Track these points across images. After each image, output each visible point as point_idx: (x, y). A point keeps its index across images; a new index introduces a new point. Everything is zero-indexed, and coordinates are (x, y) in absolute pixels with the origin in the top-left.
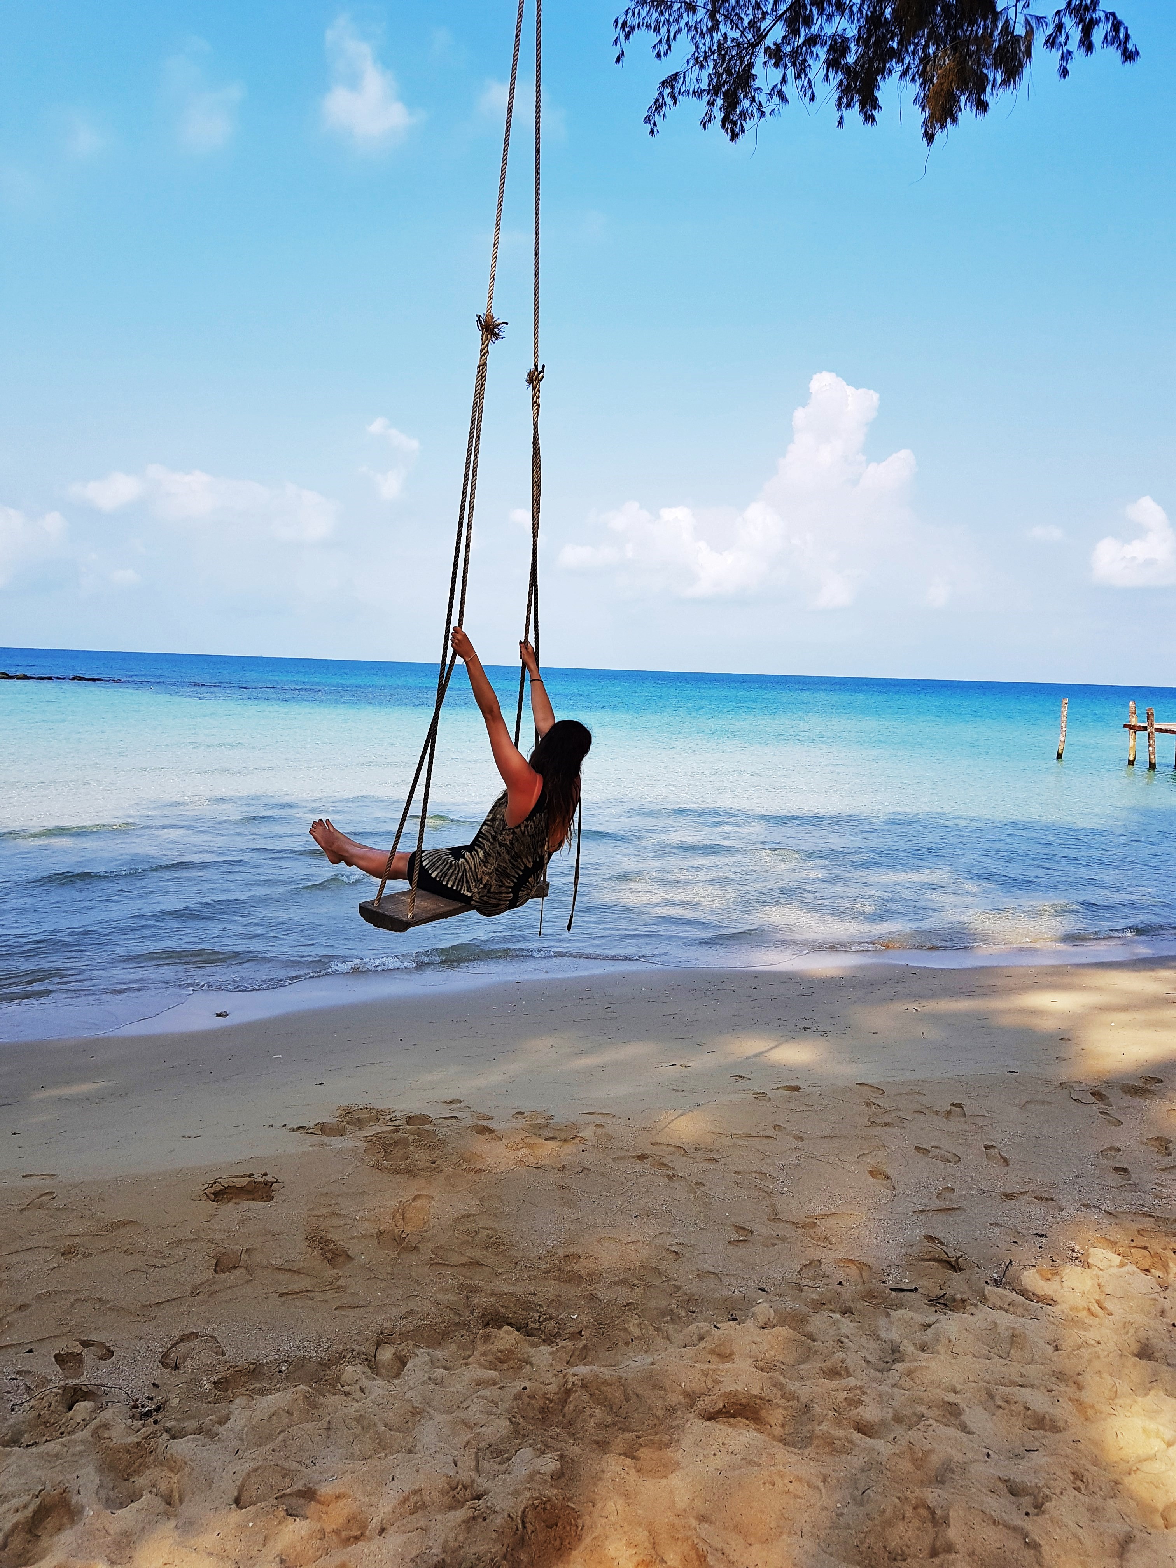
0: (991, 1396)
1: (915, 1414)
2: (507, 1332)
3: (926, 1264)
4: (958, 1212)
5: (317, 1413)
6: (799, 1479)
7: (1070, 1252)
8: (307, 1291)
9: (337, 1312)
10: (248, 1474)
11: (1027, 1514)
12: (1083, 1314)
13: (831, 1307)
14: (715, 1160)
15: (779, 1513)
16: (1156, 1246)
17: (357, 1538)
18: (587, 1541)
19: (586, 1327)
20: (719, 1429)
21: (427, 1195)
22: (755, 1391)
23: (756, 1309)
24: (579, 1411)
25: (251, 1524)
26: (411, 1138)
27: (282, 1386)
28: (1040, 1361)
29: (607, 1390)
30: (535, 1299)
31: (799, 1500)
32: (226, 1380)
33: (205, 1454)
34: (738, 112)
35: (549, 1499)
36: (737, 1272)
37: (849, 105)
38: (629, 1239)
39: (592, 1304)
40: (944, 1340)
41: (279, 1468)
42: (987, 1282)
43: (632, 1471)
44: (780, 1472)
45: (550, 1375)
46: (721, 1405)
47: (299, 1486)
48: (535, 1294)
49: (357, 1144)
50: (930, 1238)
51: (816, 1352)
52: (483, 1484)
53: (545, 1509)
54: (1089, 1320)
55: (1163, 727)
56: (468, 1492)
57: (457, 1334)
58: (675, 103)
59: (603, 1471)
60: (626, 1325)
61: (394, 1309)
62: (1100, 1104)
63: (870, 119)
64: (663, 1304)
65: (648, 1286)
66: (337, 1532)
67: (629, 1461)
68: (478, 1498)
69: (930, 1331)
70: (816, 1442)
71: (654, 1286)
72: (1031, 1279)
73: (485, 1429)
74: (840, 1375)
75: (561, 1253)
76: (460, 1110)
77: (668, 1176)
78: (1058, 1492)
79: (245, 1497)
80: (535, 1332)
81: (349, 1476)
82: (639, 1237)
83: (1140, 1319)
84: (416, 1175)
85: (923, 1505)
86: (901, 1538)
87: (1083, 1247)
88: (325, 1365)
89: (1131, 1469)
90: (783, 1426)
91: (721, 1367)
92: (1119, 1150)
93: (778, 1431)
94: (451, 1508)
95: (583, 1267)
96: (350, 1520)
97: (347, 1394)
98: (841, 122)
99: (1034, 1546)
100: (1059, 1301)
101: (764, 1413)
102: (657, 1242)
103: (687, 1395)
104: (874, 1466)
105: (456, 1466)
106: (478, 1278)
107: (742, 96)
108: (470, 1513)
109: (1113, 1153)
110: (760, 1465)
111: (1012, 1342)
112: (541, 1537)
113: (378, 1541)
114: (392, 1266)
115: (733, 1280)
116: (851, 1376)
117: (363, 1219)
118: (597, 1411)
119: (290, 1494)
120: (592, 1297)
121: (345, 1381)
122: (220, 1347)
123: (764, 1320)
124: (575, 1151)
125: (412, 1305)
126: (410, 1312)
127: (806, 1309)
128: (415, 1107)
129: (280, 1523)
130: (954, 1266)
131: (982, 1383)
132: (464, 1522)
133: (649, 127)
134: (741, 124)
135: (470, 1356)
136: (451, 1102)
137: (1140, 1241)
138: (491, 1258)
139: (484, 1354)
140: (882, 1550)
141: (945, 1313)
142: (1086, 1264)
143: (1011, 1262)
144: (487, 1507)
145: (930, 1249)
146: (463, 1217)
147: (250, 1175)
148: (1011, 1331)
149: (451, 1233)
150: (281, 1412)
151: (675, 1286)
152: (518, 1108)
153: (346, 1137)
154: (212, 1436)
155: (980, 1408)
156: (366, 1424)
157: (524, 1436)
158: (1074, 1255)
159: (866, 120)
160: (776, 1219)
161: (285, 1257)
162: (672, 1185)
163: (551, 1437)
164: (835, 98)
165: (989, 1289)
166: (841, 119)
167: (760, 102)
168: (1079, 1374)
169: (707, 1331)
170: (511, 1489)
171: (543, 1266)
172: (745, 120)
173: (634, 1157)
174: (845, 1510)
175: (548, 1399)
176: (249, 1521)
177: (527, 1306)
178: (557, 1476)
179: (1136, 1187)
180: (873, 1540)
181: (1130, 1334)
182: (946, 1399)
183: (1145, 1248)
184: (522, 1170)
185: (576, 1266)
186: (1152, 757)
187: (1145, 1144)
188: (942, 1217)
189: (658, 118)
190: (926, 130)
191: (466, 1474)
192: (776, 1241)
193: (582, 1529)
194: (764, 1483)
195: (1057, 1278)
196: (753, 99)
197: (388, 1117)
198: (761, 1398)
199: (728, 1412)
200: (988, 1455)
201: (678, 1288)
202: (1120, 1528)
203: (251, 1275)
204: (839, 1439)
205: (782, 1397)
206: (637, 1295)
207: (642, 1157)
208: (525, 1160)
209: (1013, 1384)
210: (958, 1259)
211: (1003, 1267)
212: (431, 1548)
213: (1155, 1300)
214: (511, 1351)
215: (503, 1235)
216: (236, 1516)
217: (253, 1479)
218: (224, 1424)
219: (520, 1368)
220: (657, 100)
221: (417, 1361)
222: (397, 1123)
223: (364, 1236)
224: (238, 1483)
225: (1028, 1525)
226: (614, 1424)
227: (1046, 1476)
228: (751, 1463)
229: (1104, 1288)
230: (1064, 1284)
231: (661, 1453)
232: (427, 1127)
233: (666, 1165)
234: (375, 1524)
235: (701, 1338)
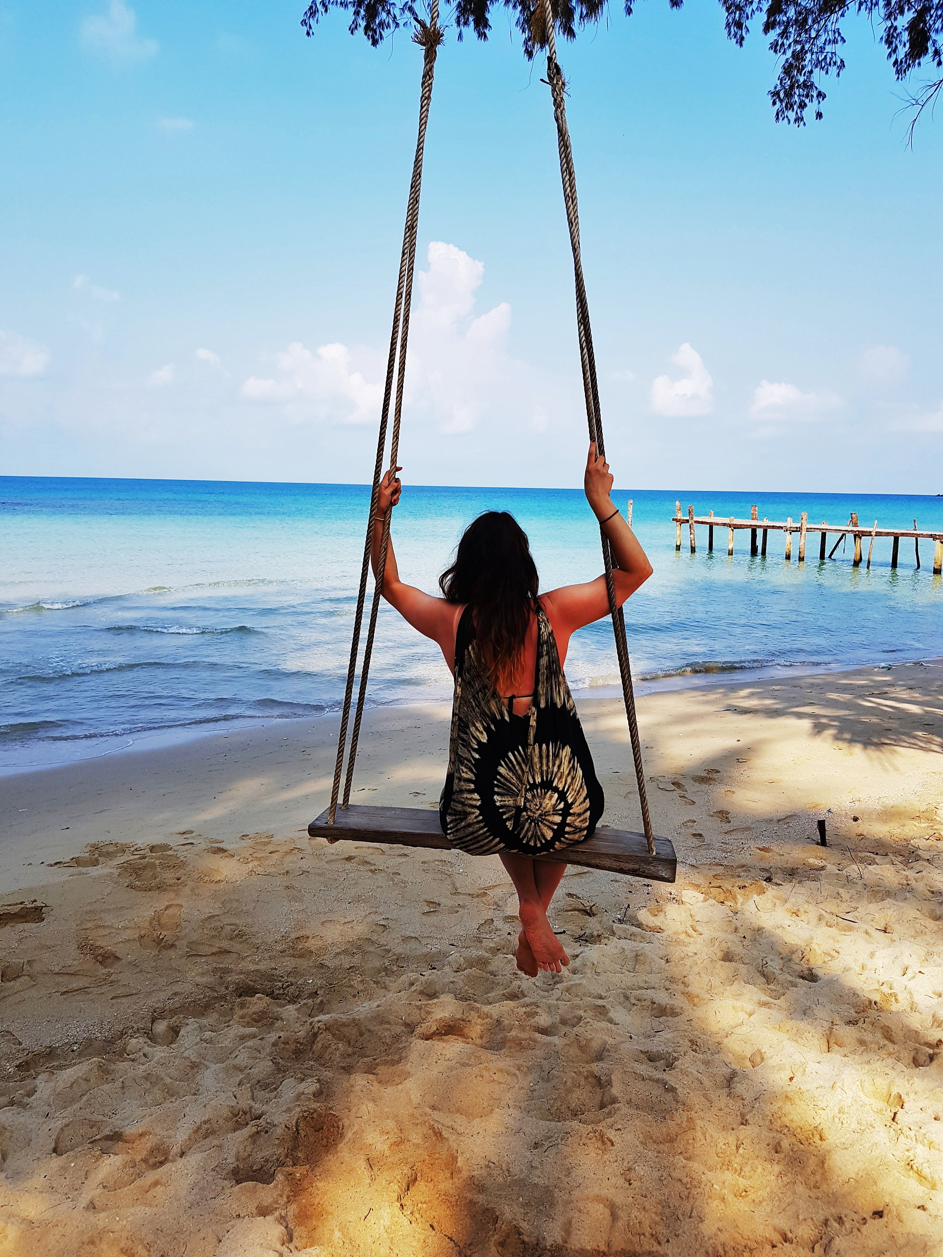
0: (627, 998)
1: (575, 1017)
2: (259, 998)
3: (569, 913)
4: (587, 875)
5: (110, 1077)
6: (501, 1071)
7: (669, 895)
8: (86, 988)
9: (113, 1001)
10: (62, 1129)
11: (664, 1070)
12: (683, 937)
13: (505, 951)
14: (406, 855)
15: (488, 1096)
16: (727, 885)
17: (162, 1163)
18: (349, 1135)
19: (321, 987)
20: (438, 1045)
21: (177, 905)
22: (458, 1016)
23: (450, 959)
24: (326, 1047)
25: (73, 1165)
26: (157, 862)
27: (78, 1061)
28: (657, 971)
29: (346, 1030)
30: (277, 972)
31: (502, 1085)
32: (27, 1063)
33: (22, 1120)
34: (377, 22)
35: (315, 1110)
36: (432, 934)
37: (466, 23)
38: (346, 921)
39: (323, 971)
40: (589, 964)
41: (87, 1121)
42: (613, 921)
43: (375, 1083)
44: (486, 1067)
45: (298, 1025)
46: (435, 1029)
47: (107, 1132)
48: (276, 969)
49: (112, 870)
50: (570, 895)
51: (498, 983)
52: (258, 1107)
53: (313, 1118)
54: (687, 940)
55: (700, 520)
56: (248, 1116)
57: (217, 1005)
58: (326, 11)
59: (352, 1086)
60: (352, 983)
61: (162, 994)
62: (679, 791)
63: (482, 35)
64: (378, 964)
65: (365, 953)
66: (145, 1161)
67: (371, 1077)
68: (259, 1117)
69: (577, 959)
70: (508, 1045)
71: (370, 952)
72: (644, 916)
73: (253, 1070)
74: (518, 997)
75: (293, 936)
76: (194, 838)
77: (371, 871)
78: (682, 1054)
79: (62, 1145)
80: (280, 996)
81: (148, 1119)
82: (353, 917)
83: (721, 935)
84: (165, 890)
85: (592, 1076)
86: (578, 1099)
87: (677, 891)
88: (110, 1042)
89: (728, 1034)
90: (481, 1037)
91: (430, 1002)
92: (695, 822)
93: (479, 1041)
94: (235, 1130)
95: (313, 944)
96: (152, 1151)
97: (133, 1060)
98: (460, 37)
99: (673, 1090)
100: (665, 929)
101: (466, 1031)
102: (369, 919)
103: (407, 1025)
104: (554, 1055)
105: (236, 1098)
106: (227, 962)
107: (380, 8)
108: (254, 1129)
109: (691, 824)
110: (471, 1065)
111: (637, 961)
112: (312, 1139)
113: (180, 1162)
114: (155, 961)
115: (429, 941)
116: (526, 996)
117: (125, 928)
118: (340, 1045)
119: (100, 1139)
120: (322, 966)
121: (131, 1051)
122: (16, 1038)
123: (457, 966)
124: (295, 859)
125: (176, 988)
126: (175, 994)
127: (486, 955)
128: (156, 839)
129: (97, 1160)
130: (589, 913)
131: (619, 990)
132: (250, 1136)
133: (305, 29)
134: (380, 32)
135: (229, 1021)
136: (184, 833)
137: (716, 883)
138: (236, 946)
139: (242, 1017)
140: (566, 1110)
141: (587, 946)
142: (680, 902)
143: (629, 906)
144: (267, 1123)
145: (572, 902)
146: (209, 917)
147: (22, 903)
148: (634, 953)
149: (201, 931)
150: (80, 1081)
151: (385, 950)
152: (243, 832)
153: (100, 866)
154: (24, 1106)
155: (620, 1007)
156: (154, 1080)
157: (285, 1071)
158: (672, 896)
159: (479, 36)
160: (456, 893)
161: (62, 964)
162: (375, 877)
163: (307, 1068)
164: (455, 16)
165: (616, 925)
166: (460, 34)
167: (395, 15)
168: (685, 977)
169: (416, 979)
170: (284, 1108)
171: (279, 948)
172: (383, 29)
173: (343, 859)
174: (536, 1087)
175: (298, 1043)
176: (71, 1162)
177: (271, 978)
178: (317, 1095)
179: (709, 847)
180: (560, 1103)
181: (716, 947)
182: (596, 1003)
183: (720, 887)
184: (254, 878)
185: (306, 945)
186: (693, 542)
187: (712, 816)
188: (577, 879)
189: (312, 22)
190: (526, 48)
191: (245, 1103)
192: (458, 909)
193: (343, 1129)
194: (476, 1077)
195: (662, 914)
196: (389, 12)
197: (133, 849)
198: (463, 1020)
199: (441, 1033)
200: (631, 1037)
201: (389, 951)
202: (726, 1071)
203: (34, 981)
204: (525, 1040)
205: (478, 1017)
206: (356, 960)
207: (349, 859)
208: (255, 870)
209: (641, 988)
210: (591, 907)
211: (623, 910)
212: (226, 1159)
213: (730, 921)
214: (264, 1012)
215: (243, 928)
216: (56, 1162)
217: (66, 1133)
218: (32, 1095)
219: (273, 1024)
220: (311, 7)
221: (188, 1028)
222: (142, 852)
223: (128, 941)
224: (54, 1137)
225: (666, 1076)
226: (354, 1053)
227: (673, 1045)
228: (464, 1065)
229: (694, 918)
230: (668, 917)
231: (394, 1068)
232: (170, 853)
233: (368, 863)
234: (176, 1150)
235: (412, 984)
